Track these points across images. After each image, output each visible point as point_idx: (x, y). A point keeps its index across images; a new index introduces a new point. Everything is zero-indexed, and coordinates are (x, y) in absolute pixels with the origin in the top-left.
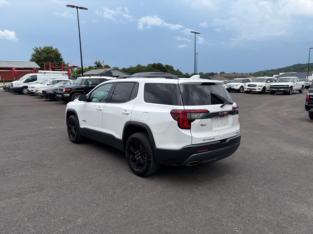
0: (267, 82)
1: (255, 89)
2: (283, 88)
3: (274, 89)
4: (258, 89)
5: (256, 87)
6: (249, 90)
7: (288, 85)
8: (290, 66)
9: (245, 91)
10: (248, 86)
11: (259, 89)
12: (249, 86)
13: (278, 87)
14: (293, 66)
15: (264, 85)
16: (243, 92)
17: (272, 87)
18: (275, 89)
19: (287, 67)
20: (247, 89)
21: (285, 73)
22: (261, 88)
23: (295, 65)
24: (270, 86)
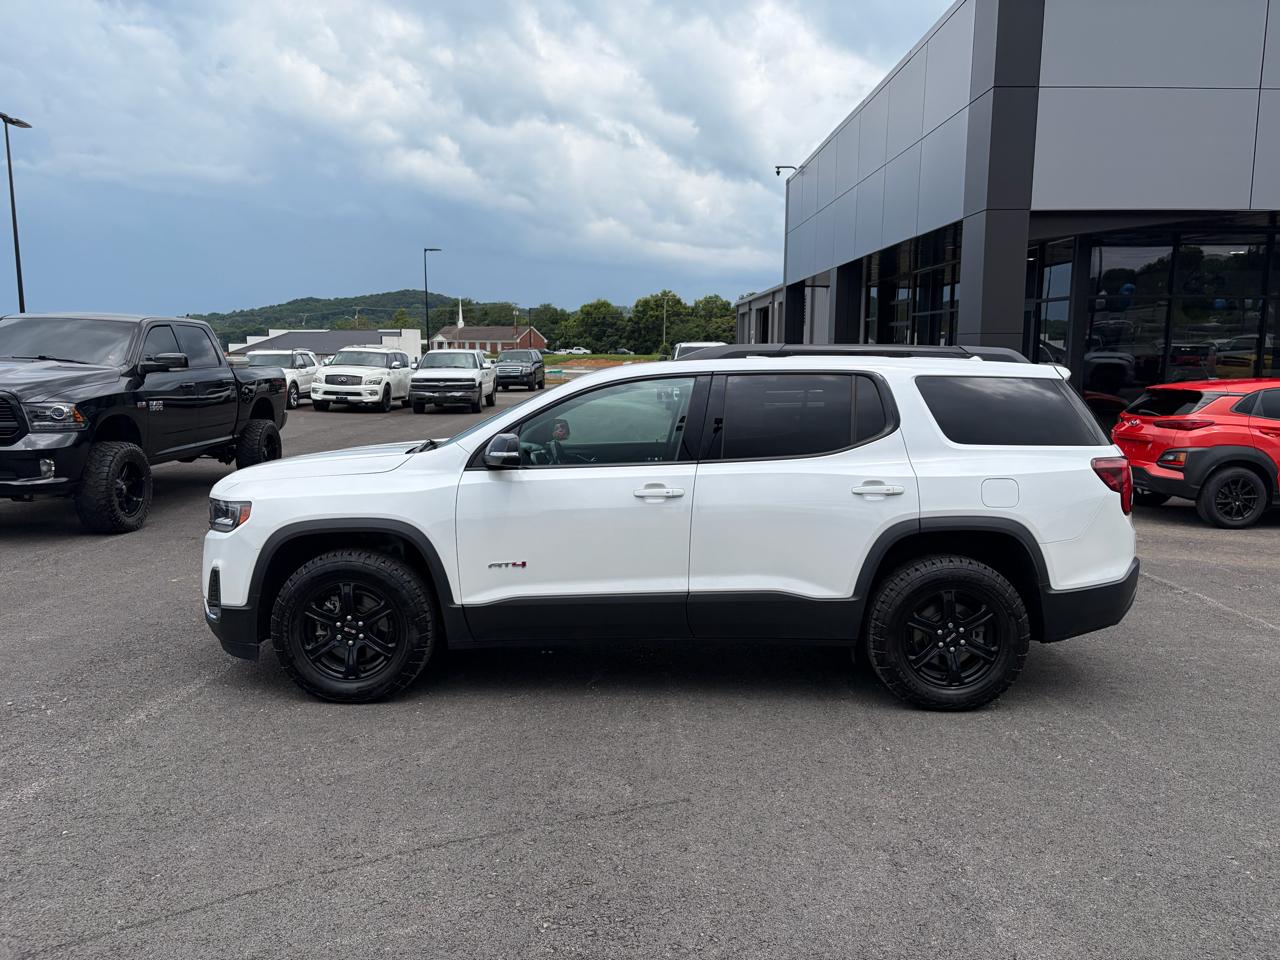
0: (391, 368)
1: (359, 394)
2: (460, 388)
3: (427, 394)
4: (371, 394)
5: (359, 384)
6: (334, 397)
7: (473, 380)
8: (279, 306)
9: (315, 401)
10: (327, 382)
11: (374, 393)
12: (330, 380)
13: (442, 384)
14: (289, 303)
15: (386, 379)
16: (300, 406)
17: (418, 385)
18: (433, 392)
19: (271, 307)
20: (326, 393)
21: (287, 331)
22: (380, 388)
23: (295, 302)
24: (413, 381)
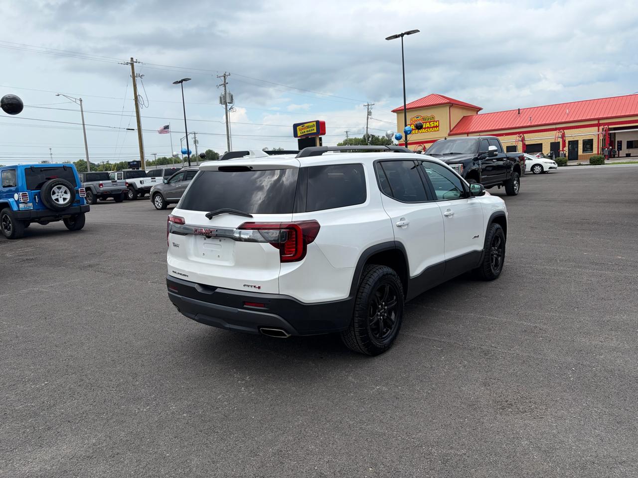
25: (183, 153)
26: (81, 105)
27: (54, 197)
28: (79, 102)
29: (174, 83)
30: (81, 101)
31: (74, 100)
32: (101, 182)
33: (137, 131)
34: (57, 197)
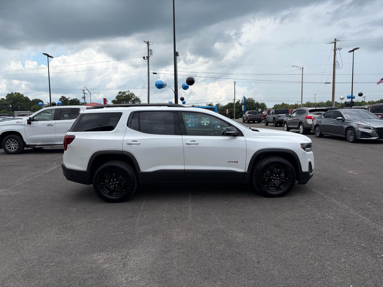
25: (348, 98)
26: (302, 71)
27: (202, 122)
28: (302, 69)
29: (348, 52)
30: (303, 68)
31: (300, 68)
32: (280, 115)
33: (332, 84)
34: (203, 122)
